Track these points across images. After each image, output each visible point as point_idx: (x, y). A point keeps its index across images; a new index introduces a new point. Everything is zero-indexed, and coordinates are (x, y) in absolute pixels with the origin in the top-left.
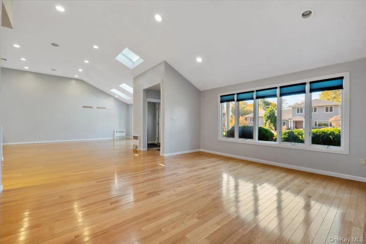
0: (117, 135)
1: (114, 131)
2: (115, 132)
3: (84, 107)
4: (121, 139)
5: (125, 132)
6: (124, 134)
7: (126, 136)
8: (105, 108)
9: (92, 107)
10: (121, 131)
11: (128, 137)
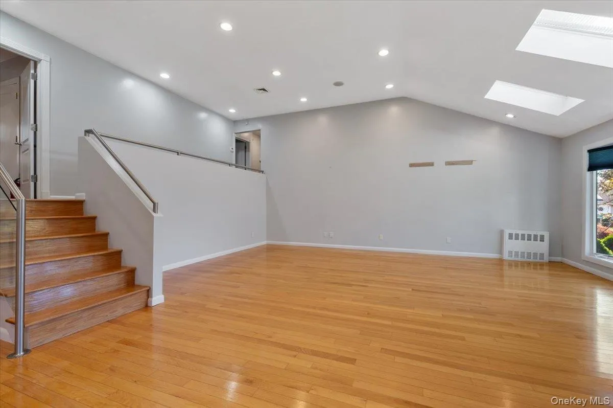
0: (512, 248)
1: (502, 233)
2: (506, 236)
3: (412, 165)
4: (529, 264)
5: (547, 239)
6: (543, 248)
7: (550, 255)
8: (470, 162)
9: (431, 164)
10: (529, 236)
11: (559, 259)
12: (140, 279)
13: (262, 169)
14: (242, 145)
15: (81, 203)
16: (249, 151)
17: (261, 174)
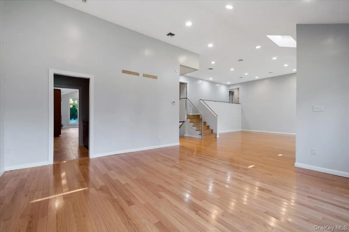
12: (214, 132)
13: (239, 103)
14: (231, 93)
15: (199, 115)
16: (234, 95)
17: (239, 105)
